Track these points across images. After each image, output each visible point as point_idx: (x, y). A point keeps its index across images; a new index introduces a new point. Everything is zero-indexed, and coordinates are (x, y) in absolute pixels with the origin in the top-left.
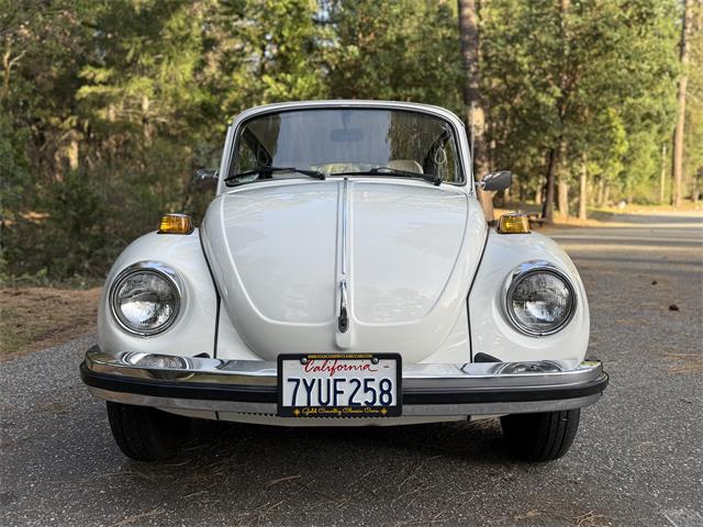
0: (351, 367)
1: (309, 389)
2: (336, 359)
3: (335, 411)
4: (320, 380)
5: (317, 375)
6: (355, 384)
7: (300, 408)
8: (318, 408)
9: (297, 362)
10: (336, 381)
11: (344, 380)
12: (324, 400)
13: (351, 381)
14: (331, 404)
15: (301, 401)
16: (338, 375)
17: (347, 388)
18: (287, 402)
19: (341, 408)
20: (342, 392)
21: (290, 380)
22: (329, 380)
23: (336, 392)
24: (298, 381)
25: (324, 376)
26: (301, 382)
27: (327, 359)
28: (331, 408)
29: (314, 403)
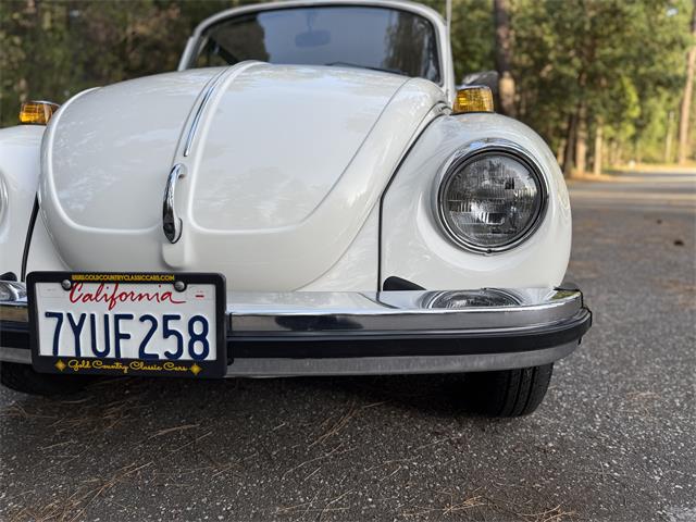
0: (141, 297)
1: (77, 330)
2: (117, 282)
3: (118, 366)
4: (93, 316)
5: (89, 308)
6: (148, 324)
7: (65, 359)
8: (91, 360)
9: (57, 286)
10: (118, 318)
11: (130, 317)
12: (101, 348)
13: (143, 319)
14: (112, 355)
15: (67, 350)
16: (120, 309)
17: (137, 330)
18: (46, 349)
19: (127, 362)
20: (127, 337)
21: (49, 315)
22: (106, 317)
23: (119, 336)
24: (60, 316)
25: (99, 309)
26: (65, 318)
27: (103, 282)
28: (111, 361)
29: (86, 352)
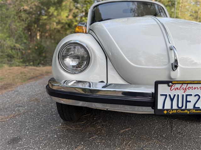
0: (195, 88)
1: (172, 100)
2: (188, 84)
3: (186, 111)
4: (178, 95)
5: (177, 92)
6: (197, 97)
7: (167, 110)
8: (177, 110)
9: (166, 85)
10: (187, 95)
11: (191, 95)
12: (180, 106)
13: (195, 96)
14: (184, 108)
15: (168, 106)
16: (188, 92)
17: (193, 99)
18: (160, 107)
19: (189, 110)
20: (190, 102)
21: (161, 95)
22: (183, 95)
23: (187, 101)
24: (166, 95)
25: (180, 93)
26: (168, 96)
27: (182, 84)
28: (184, 110)
29: (175, 107)
